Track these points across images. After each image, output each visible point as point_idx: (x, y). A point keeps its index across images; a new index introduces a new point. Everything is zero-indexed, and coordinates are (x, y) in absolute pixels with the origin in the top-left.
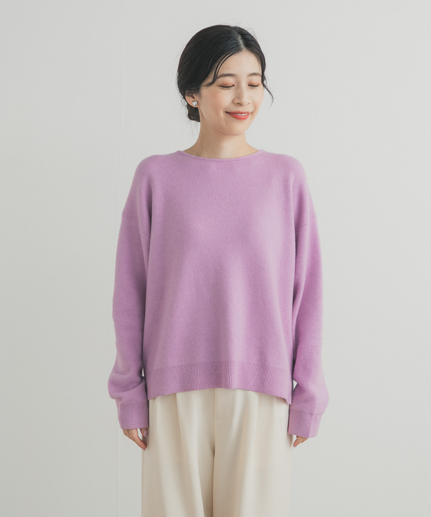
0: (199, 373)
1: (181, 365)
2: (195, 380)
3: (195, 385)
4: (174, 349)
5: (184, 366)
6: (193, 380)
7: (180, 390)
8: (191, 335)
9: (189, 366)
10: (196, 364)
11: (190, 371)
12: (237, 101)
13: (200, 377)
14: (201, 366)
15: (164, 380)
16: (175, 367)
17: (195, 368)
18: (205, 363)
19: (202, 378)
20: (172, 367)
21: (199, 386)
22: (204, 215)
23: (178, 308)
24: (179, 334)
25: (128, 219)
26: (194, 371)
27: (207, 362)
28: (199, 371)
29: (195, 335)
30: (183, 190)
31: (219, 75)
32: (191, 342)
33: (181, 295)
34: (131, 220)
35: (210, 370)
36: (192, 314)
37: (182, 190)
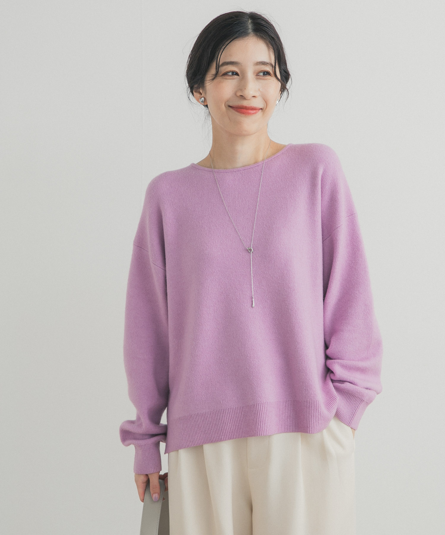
0: (227, 421)
1: (205, 413)
2: (222, 429)
3: (224, 435)
4: (196, 394)
5: (208, 414)
6: (221, 430)
7: (206, 441)
8: (215, 377)
9: (215, 414)
10: (222, 410)
11: (216, 419)
12: (239, 94)
13: (229, 425)
14: (228, 412)
15: (188, 430)
16: (198, 415)
17: (222, 415)
18: (233, 408)
19: (231, 427)
20: (195, 415)
21: (227, 436)
22: (220, 236)
23: (197, 346)
24: (201, 376)
25: (139, 247)
26: (220, 418)
27: (235, 408)
28: (226, 418)
29: (220, 377)
30: (197, 211)
31: (221, 63)
32: (216, 385)
33: (200, 330)
34: (143, 249)
35: (239, 416)
36: (214, 352)
37: (195, 211)
